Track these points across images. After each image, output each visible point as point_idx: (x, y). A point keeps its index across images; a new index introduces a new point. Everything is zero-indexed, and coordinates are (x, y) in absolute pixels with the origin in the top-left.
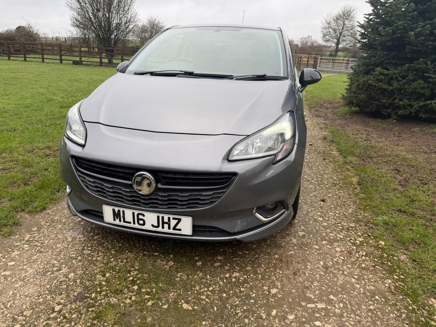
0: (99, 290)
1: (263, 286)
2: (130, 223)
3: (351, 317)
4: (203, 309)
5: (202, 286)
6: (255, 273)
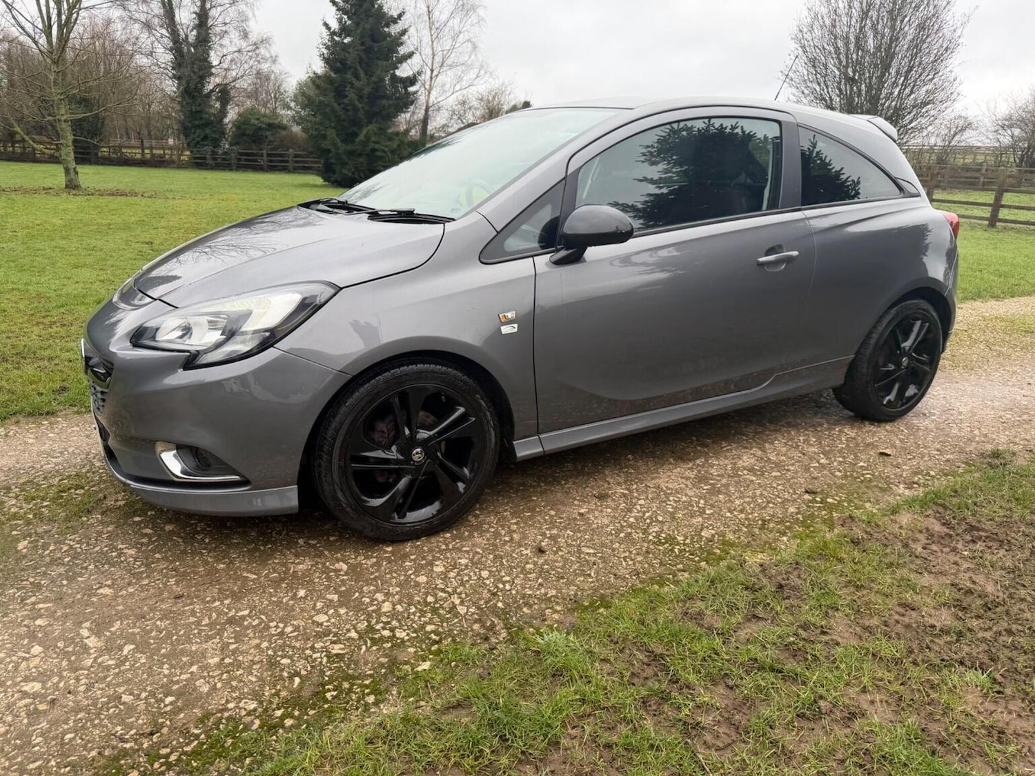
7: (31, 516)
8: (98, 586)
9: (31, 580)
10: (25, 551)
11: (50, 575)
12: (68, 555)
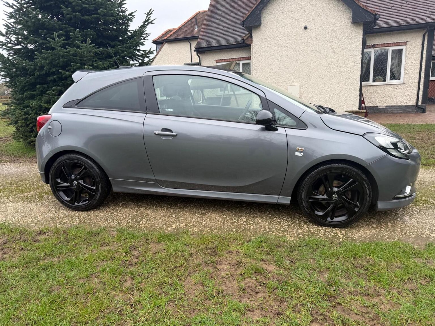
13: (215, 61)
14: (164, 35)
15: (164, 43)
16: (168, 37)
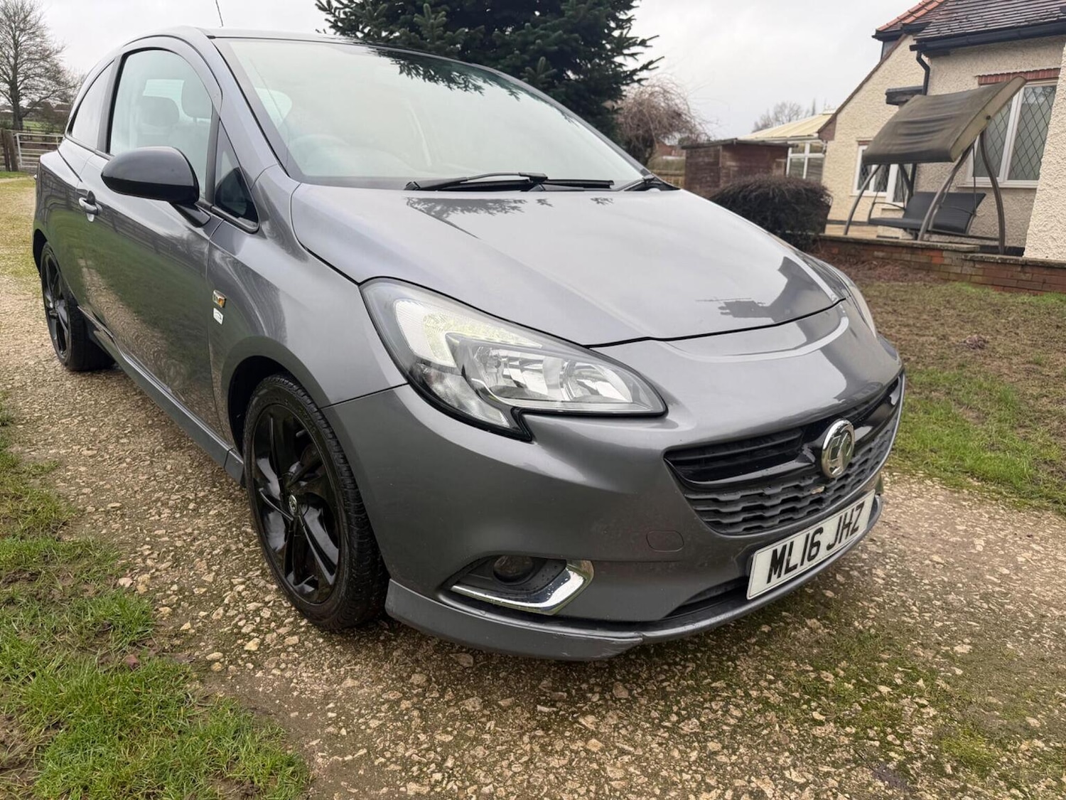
0: (877, 744)
1: (922, 563)
2: (795, 567)
3: (1006, 536)
4: (972, 634)
5: (906, 614)
6: (884, 555)
7: (921, 683)
8: (937, 566)
9: (985, 606)
10: (967, 640)
11: (965, 599)
12: (933, 606)
13: (976, 81)
14: (912, 13)
15: (904, 35)
16: (918, 18)
